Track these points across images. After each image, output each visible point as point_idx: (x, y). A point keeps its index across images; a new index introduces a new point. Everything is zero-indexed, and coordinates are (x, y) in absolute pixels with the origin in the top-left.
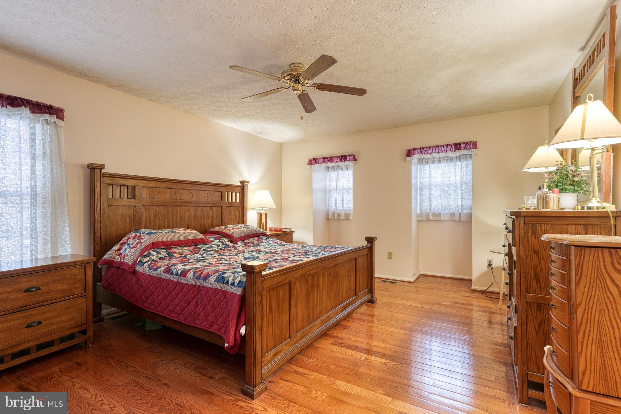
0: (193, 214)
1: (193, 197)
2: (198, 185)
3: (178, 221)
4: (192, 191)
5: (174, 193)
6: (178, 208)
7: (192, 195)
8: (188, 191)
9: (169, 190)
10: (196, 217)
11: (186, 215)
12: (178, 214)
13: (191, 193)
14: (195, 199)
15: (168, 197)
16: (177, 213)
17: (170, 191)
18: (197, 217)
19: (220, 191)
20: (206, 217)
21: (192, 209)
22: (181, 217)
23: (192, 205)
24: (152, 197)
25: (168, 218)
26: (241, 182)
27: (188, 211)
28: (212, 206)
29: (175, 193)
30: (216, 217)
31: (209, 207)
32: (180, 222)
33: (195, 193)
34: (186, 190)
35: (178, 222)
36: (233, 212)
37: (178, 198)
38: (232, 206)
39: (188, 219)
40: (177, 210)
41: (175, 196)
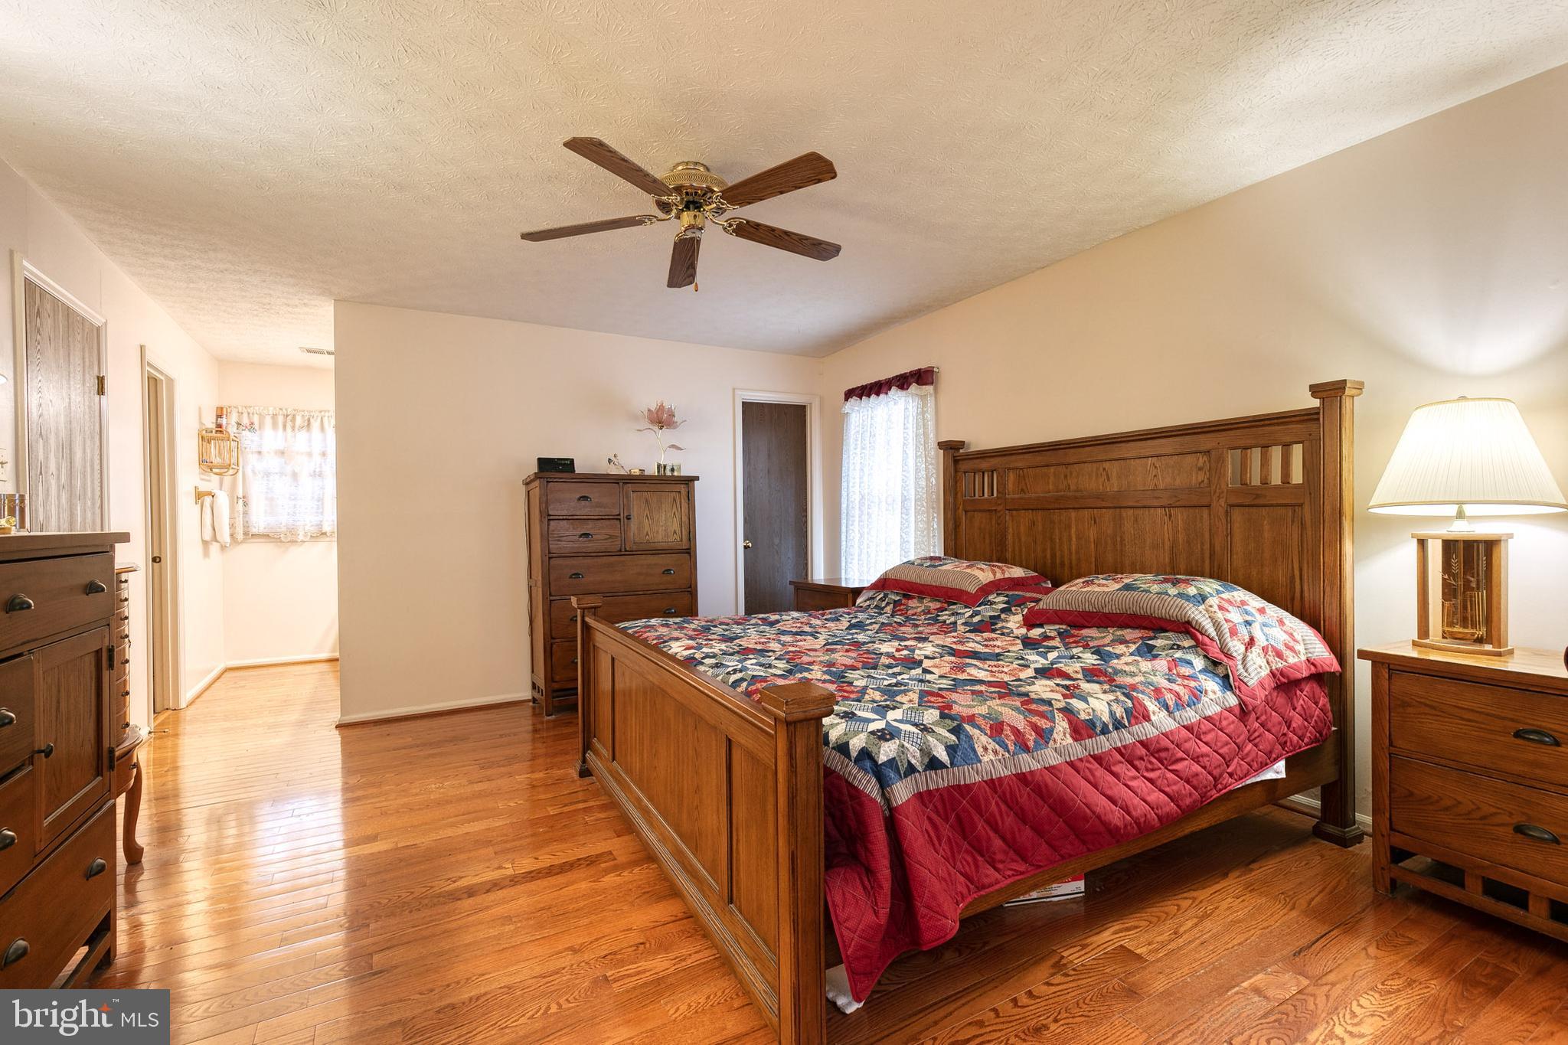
0: (1110, 531)
1: (1108, 480)
2: (1123, 445)
3: (1074, 547)
4: (1107, 465)
5: (1063, 477)
6: (1073, 514)
7: (1107, 475)
8: (1095, 465)
9: (1052, 469)
10: (1119, 539)
11: (1092, 534)
12: (1073, 530)
13: (1104, 469)
14: (1114, 485)
15: (1051, 487)
16: (1070, 527)
17: (1054, 473)
18: (1122, 540)
19: (1202, 449)
20: (1149, 541)
21: (1108, 514)
22: (1078, 538)
23: (1104, 504)
24: (1022, 490)
25: (1052, 540)
26: (1316, 390)
27: (1095, 522)
28: (1170, 506)
29: (1066, 476)
30: (1188, 542)
31: (1159, 510)
32: (1077, 552)
33: (1114, 468)
34: (1090, 465)
35: (1074, 552)
36: (1266, 527)
37: (1072, 487)
38: (1261, 501)
39: (1097, 544)
40: (1070, 518)
41: (1065, 483)
